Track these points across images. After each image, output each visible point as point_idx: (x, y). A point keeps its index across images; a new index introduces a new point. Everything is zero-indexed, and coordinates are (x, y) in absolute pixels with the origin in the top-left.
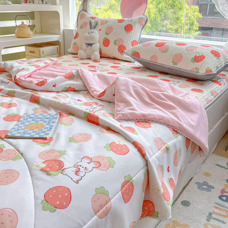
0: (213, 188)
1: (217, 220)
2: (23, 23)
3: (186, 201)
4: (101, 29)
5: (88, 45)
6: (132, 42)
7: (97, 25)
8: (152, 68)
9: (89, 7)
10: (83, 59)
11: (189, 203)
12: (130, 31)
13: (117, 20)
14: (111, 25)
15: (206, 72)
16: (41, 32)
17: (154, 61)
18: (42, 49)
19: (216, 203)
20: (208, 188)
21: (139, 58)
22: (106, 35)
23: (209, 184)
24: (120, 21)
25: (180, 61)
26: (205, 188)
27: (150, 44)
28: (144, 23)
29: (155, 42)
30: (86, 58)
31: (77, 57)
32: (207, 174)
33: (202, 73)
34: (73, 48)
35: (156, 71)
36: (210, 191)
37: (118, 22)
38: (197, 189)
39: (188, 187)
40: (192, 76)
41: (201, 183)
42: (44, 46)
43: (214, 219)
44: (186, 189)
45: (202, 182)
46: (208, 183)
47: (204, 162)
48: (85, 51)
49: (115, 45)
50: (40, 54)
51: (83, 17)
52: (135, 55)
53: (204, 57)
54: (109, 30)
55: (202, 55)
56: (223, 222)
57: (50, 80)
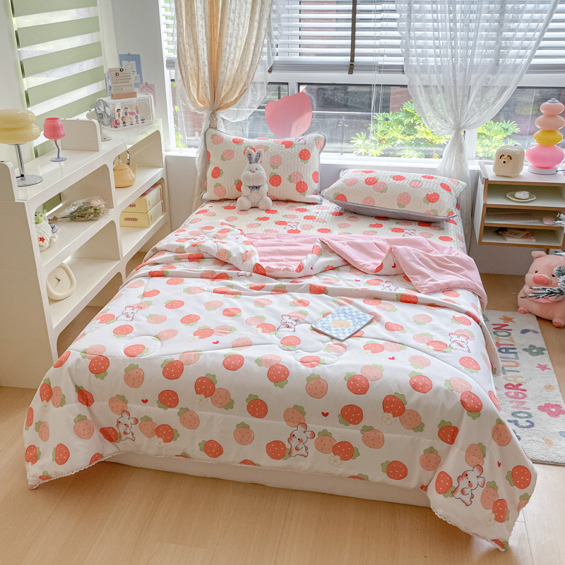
1: (510, 371)
5: (252, 189)
6: (312, 175)
7: (261, 156)
10: (247, 210)
12: (307, 159)
13: (282, 144)
14: (276, 154)
21: (345, 202)
22: (273, 169)
24: (288, 145)
25: (408, 202)
27: (356, 181)
28: (322, 144)
30: (250, 207)
33: (443, 216)
34: (215, 192)
43: (508, 371)
48: (247, 197)
49: (290, 182)
51: (218, 140)
52: (339, 198)
53: (438, 195)
54: (276, 161)
55: (435, 193)
56: (518, 372)
57: (305, 262)
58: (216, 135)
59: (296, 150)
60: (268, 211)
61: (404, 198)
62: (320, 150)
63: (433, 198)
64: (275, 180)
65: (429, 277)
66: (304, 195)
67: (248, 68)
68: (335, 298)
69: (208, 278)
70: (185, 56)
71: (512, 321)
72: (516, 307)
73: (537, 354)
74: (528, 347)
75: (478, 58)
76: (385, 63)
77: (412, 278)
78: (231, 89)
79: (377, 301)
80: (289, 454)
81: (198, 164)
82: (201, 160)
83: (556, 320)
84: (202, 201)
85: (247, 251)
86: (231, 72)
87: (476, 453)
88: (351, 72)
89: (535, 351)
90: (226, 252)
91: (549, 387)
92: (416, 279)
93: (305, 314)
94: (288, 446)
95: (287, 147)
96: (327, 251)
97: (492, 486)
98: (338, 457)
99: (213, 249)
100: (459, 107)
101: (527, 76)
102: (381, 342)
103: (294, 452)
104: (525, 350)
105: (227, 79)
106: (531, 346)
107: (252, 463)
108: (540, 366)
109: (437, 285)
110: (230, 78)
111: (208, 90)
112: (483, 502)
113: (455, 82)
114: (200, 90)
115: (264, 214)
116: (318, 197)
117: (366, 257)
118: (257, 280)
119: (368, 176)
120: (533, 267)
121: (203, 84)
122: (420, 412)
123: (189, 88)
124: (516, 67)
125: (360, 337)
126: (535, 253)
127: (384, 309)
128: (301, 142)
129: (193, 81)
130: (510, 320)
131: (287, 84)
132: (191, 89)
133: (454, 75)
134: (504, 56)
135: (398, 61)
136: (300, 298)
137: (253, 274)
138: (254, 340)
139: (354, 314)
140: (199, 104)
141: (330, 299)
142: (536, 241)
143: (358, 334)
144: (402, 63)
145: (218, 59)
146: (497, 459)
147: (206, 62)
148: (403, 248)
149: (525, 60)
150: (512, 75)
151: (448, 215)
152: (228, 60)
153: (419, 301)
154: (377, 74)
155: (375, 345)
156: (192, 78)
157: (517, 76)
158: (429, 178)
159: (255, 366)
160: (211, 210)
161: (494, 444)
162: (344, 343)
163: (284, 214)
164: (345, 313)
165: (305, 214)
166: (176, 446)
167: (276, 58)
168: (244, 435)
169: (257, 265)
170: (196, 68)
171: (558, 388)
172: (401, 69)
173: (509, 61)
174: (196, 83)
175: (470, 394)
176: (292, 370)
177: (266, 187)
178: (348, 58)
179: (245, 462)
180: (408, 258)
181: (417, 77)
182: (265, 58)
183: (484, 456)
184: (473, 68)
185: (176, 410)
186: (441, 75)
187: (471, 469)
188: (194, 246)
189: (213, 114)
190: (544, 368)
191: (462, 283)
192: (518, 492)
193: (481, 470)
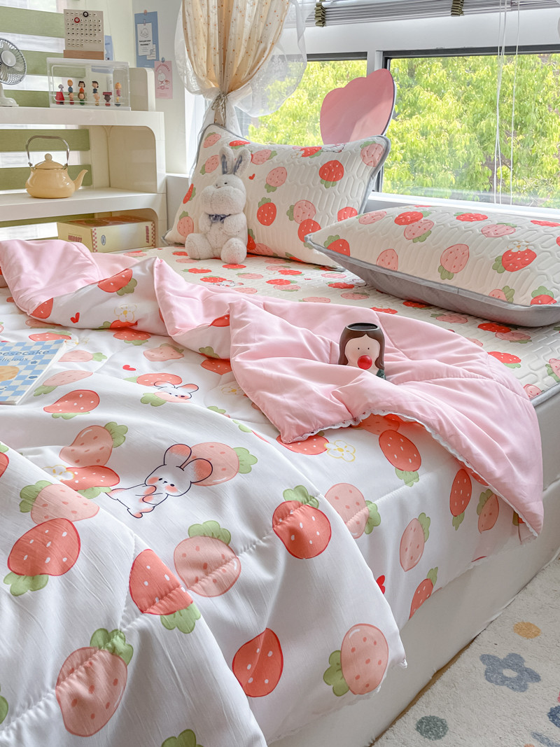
0: (536, 678)
2: (48, 157)
3: (434, 717)
4: (254, 175)
5: (214, 219)
6: (339, 212)
7: (243, 162)
8: (385, 289)
9: (232, 113)
10: (200, 259)
11: (445, 727)
12: (335, 180)
13: (302, 150)
14: (282, 165)
15: (532, 303)
16: (108, 184)
17: (388, 267)
18: (100, 231)
19: (536, 736)
20: (519, 679)
21: (346, 257)
22: (268, 192)
23: (527, 665)
24: (310, 152)
25: (462, 266)
26: (510, 678)
27: (382, 216)
28: (377, 157)
29: (397, 212)
30: (208, 256)
31: (185, 254)
32: (527, 630)
33: (521, 303)
34: (179, 228)
35: (396, 297)
36: (523, 688)
37: (303, 156)
38: (483, 680)
39: (454, 668)
40: (494, 314)
41: (498, 660)
42: (111, 223)
44: (446, 677)
45: (502, 655)
46: (524, 661)
47: (525, 587)
48: (205, 235)
49: (291, 219)
50: (93, 245)
51: (211, 141)
52: (338, 248)
53: (534, 256)
54: (277, 178)
55: (528, 251)
58: (213, 134)
59: (320, 161)
61: (457, 256)
64: (267, 213)
88: (456, 10)
95: (307, 156)
131: (365, 56)
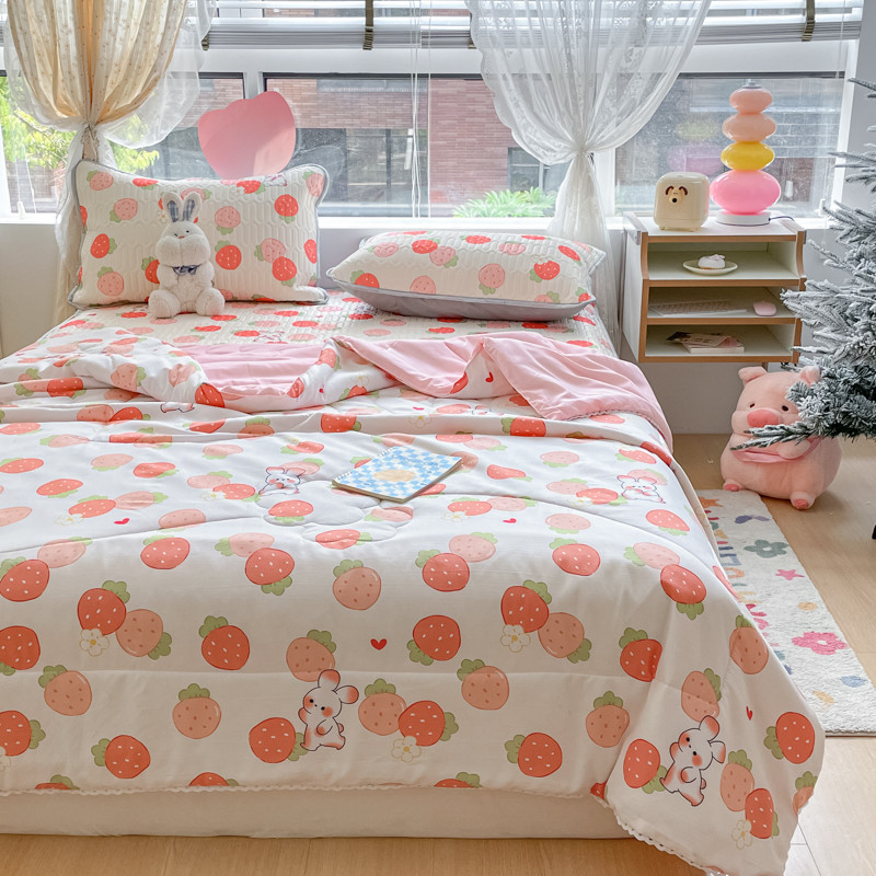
5: (181, 271)
6: (304, 246)
7: (196, 207)
12: (292, 215)
14: (226, 204)
21: (375, 289)
22: (224, 234)
24: (250, 188)
27: (395, 248)
28: (320, 187)
29: (407, 241)
30: (178, 312)
33: (569, 302)
34: (100, 287)
37: (246, 192)
48: (170, 289)
49: (260, 260)
51: (102, 181)
52: (364, 282)
53: (558, 266)
54: (227, 218)
55: (550, 262)
56: (742, 585)
57: (305, 377)
58: (96, 172)
59: (269, 196)
60: (216, 317)
61: (492, 274)
62: (315, 198)
63: (547, 271)
64: (228, 257)
65: (562, 390)
66: (291, 286)
67: (159, 38)
68: (379, 437)
69: (94, 420)
70: (25, 13)
71: (716, 505)
72: (719, 483)
73: (773, 553)
74: (753, 544)
75: (608, 17)
76: (433, 28)
77: (527, 394)
78: (126, 79)
79: (464, 436)
80: (303, 744)
81: (61, 238)
82: (66, 226)
83: (797, 496)
84: (74, 308)
85: (180, 366)
86: (124, 46)
87: (702, 689)
88: (368, 45)
89: (768, 549)
90: (132, 369)
91: (806, 606)
92: (537, 397)
93: (317, 464)
94: (299, 728)
95: (248, 191)
96: (351, 362)
97: (740, 761)
98: (411, 740)
99: (104, 365)
100: (581, 108)
101: (697, 49)
102: (484, 498)
103: (315, 740)
104: (747, 548)
105: (116, 60)
106: (758, 542)
107: (217, 780)
108: (782, 573)
109: (580, 404)
110: (122, 58)
111: (77, 81)
112: (726, 797)
113: (569, 56)
114: (61, 85)
115: (210, 322)
116: (319, 291)
117: (431, 369)
118: (207, 414)
119: (416, 238)
120: (744, 400)
121: (66, 69)
122: (580, 616)
123: (36, 79)
124: (677, 31)
125: (438, 493)
126: (746, 372)
127: (482, 448)
128: (276, 181)
129: (44, 65)
130: (712, 503)
131: (240, 76)
132: (41, 84)
133: (567, 44)
134: (653, 13)
135: (460, 24)
136: (302, 440)
137: (195, 405)
138: (209, 512)
139: (422, 458)
140: (59, 114)
141: (366, 438)
142: (745, 350)
143: (433, 489)
144: (467, 28)
145: (95, 17)
146: (744, 701)
147: (71, 25)
148: (504, 342)
149: (691, 19)
150: (671, 48)
151: (580, 300)
152: (117, 19)
153: (548, 430)
154: (420, 50)
155: (473, 503)
156: (41, 61)
157: (680, 49)
158: (536, 238)
159: (216, 557)
160: (94, 320)
161: (736, 670)
162: (408, 505)
163: (251, 320)
164: (401, 458)
165: (295, 319)
166: (37, 763)
167: (216, 21)
168: (196, 713)
169: (205, 387)
170: (49, 38)
171: (824, 606)
172: (467, 40)
173: (663, 22)
174: (50, 71)
175: (679, 570)
176: (300, 557)
177: (210, 269)
178: (362, 21)
179: (201, 780)
180: (516, 359)
181: (497, 53)
182: (194, 20)
183: (719, 697)
184: (601, 36)
185: (35, 673)
186: (543, 50)
187: (696, 725)
188: (60, 365)
189: (90, 132)
190: (790, 575)
191: (627, 401)
192: (792, 771)
193: (716, 727)
